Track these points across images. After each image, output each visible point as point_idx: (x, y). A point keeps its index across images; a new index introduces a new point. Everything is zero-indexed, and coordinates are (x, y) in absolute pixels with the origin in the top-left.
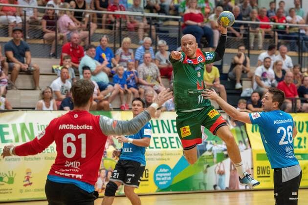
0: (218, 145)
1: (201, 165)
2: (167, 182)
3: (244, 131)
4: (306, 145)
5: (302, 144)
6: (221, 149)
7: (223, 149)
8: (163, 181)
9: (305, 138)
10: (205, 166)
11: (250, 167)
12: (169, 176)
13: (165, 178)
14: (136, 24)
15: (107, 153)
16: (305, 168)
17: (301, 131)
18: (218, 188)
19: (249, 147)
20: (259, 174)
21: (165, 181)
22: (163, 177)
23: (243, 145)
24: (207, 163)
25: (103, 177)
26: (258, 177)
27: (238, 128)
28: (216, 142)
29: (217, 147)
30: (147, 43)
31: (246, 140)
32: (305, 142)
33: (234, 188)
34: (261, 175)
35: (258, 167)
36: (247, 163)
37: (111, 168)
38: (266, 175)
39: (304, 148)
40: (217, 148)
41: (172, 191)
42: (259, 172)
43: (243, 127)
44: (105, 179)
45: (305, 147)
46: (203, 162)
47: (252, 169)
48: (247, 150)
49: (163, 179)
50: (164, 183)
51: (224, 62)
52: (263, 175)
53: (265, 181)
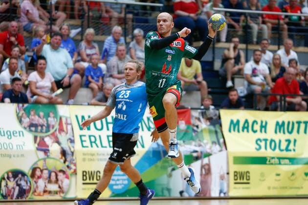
0: (186, 146)
1: (164, 168)
2: (123, 186)
3: (219, 131)
4: (296, 148)
5: (291, 147)
6: (189, 150)
7: (192, 151)
8: (117, 185)
9: (295, 141)
10: (170, 169)
11: (225, 172)
12: (125, 180)
13: (120, 182)
14: (111, 14)
15: (50, 152)
16: (293, 174)
17: (290, 133)
18: (186, 195)
19: (224, 148)
20: (237, 179)
21: (121, 184)
22: (118, 180)
23: (217, 146)
24: (172, 166)
25: (45, 177)
26: (235, 183)
27: (212, 128)
28: (184, 142)
29: (185, 147)
30: (117, 33)
31: (222, 140)
32: (295, 145)
33: (205, 195)
34: (238, 181)
35: (235, 172)
36: (222, 167)
37: (55, 168)
38: (245, 181)
39: (292, 152)
40: (185, 149)
41: (129, 196)
42: (236, 178)
43: (217, 126)
44: (47, 181)
45: (294, 150)
46: (167, 164)
47: (228, 174)
48: (221, 152)
49: (118, 182)
50: (120, 187)
51: (216, 58)
52: (242, 181)
53: (243, 188)
